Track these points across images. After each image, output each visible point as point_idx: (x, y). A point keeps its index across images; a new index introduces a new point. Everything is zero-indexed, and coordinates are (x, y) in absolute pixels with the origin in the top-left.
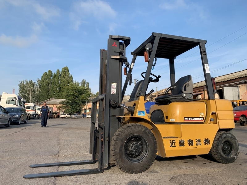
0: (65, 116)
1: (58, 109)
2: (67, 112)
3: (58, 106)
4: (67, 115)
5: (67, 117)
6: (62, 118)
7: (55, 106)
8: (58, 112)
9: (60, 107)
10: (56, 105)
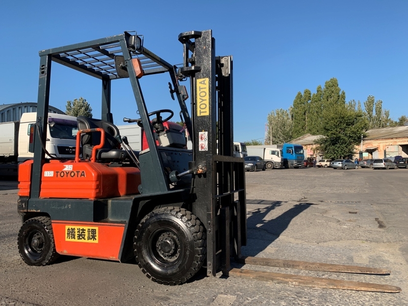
0: (323, 164)
1: (314, 152)
2: (326, 158)
3: (314, 146)
4: (327, 161)
5: (326, 165)
6: (319, 166)
7: (309, 147)
8: (314, 156)
9: (317, 149)
10: (311, 146)
